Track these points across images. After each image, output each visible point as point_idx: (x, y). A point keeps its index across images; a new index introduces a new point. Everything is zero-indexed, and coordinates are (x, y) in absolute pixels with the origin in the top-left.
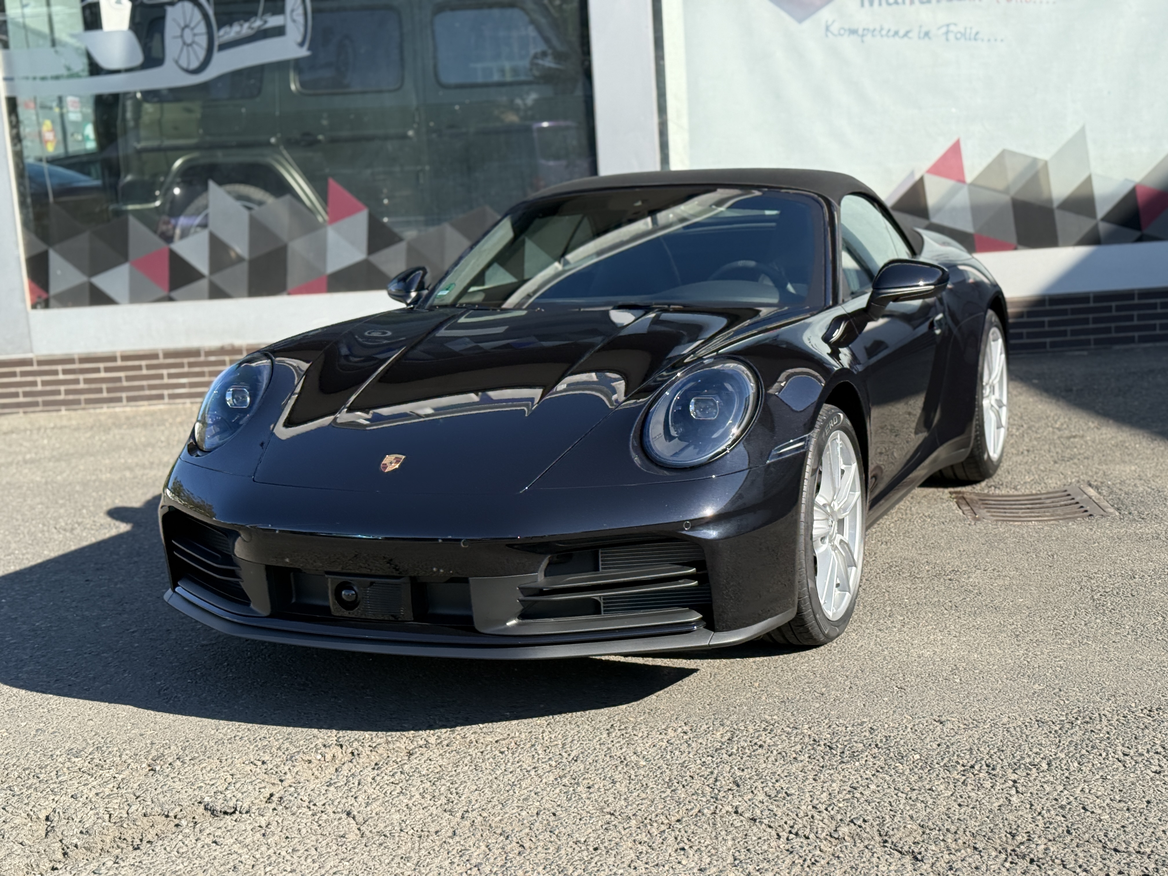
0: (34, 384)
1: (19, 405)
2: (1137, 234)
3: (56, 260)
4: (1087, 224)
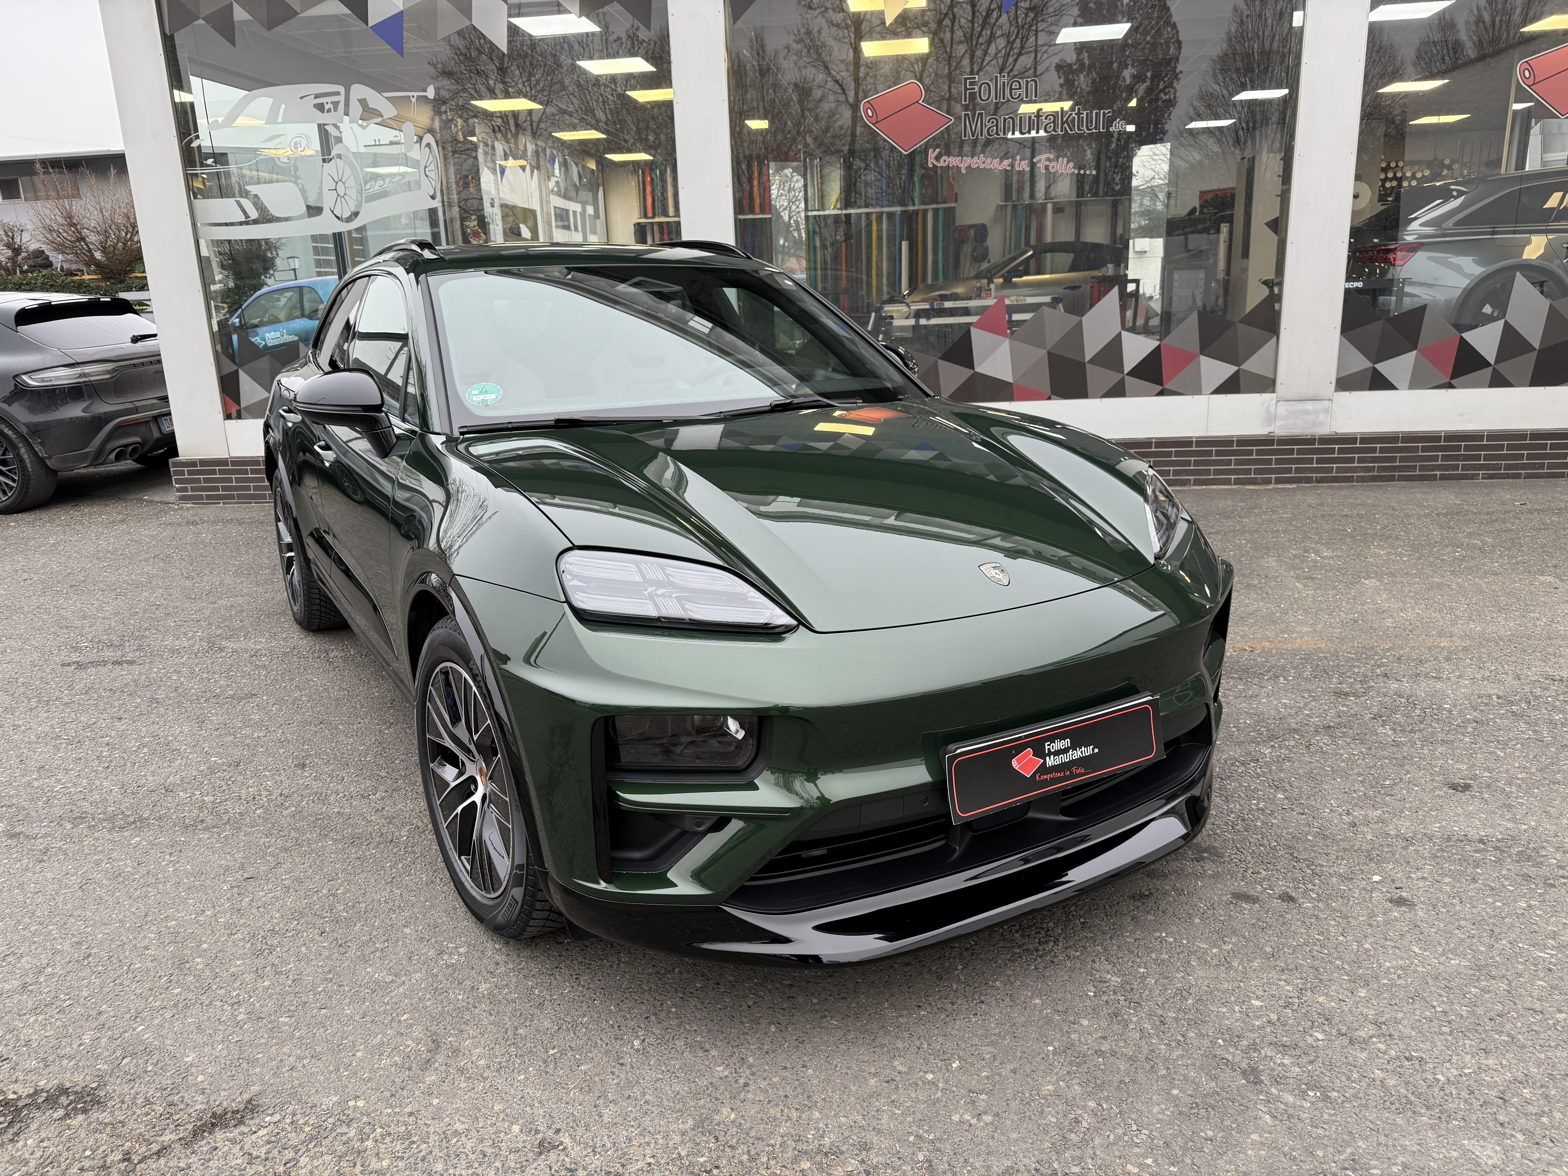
0: (230, 480)
1: (220, 497)
2: (1160, 388)
3: (244, 378)
4: (1116, 377)
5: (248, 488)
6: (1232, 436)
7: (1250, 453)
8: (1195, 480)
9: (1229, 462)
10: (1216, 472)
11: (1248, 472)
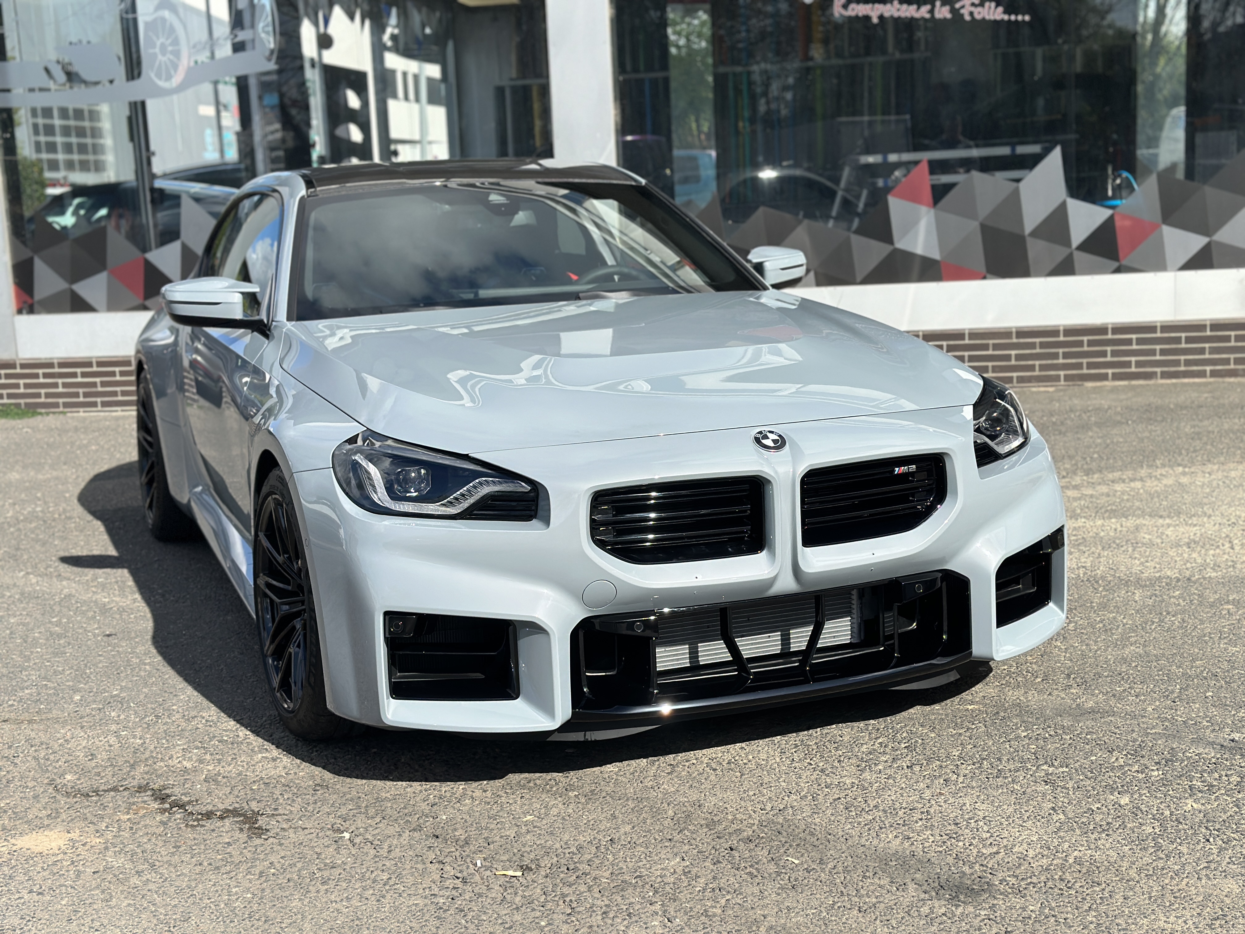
2: (1114, 264)
3: (40, 267)
4: (1061, 253)
5: (38, 395)
6: (1205, 320)
7: (1227, 339)
8: (1162, 373)
9: (1202, 351)
10: (1188, 363)
11: (1227, 361)
